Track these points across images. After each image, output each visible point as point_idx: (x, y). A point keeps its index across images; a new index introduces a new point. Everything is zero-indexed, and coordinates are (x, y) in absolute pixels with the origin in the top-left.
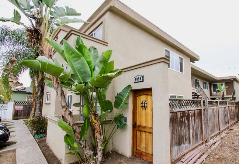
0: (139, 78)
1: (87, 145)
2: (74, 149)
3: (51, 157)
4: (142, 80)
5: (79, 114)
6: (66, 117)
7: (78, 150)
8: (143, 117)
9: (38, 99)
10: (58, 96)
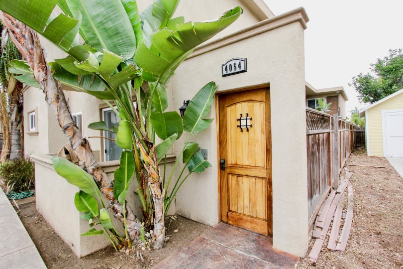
0: (235, 64)
1: (129, 211)
2: (101, 223)
3: (48, 238)
4: (242, 69)
5: (100, 149)
6: (75, 152)
7: (110, 225)
8: (242, 147)
9: (14, 127)
10: (50, 100)
